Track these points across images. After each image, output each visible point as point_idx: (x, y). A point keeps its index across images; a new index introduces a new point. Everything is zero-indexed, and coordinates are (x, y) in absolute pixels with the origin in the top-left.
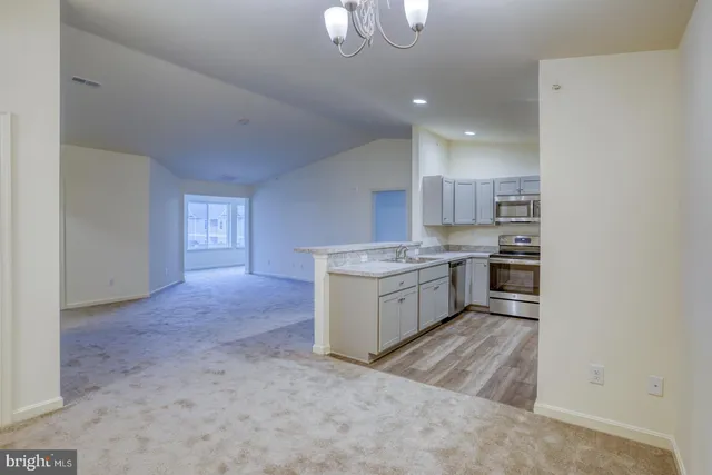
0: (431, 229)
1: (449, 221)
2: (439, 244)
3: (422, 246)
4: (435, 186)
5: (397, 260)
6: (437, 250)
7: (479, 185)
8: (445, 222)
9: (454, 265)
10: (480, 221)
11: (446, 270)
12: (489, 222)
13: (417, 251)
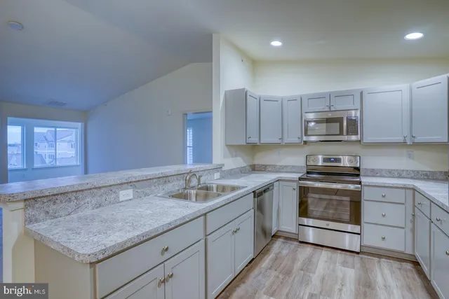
0: (233, 149)
1: (254, 140)
2: (244, 164)
3: (224, 169)
4: (239, 100)
5: (183, 196)
6: (242, 172)
7: (285, 102)
8: (250, 141)
9: (259, 194)
10: (286, 140)
11: (250, 201)
12: (296, 140)
13: (217, 175)
